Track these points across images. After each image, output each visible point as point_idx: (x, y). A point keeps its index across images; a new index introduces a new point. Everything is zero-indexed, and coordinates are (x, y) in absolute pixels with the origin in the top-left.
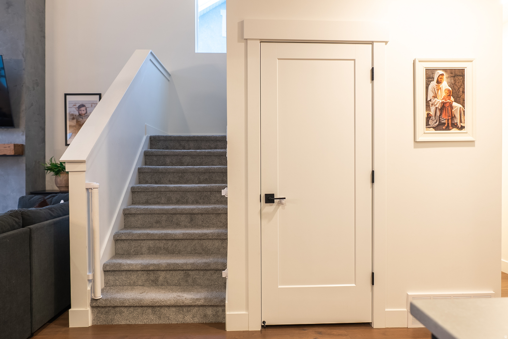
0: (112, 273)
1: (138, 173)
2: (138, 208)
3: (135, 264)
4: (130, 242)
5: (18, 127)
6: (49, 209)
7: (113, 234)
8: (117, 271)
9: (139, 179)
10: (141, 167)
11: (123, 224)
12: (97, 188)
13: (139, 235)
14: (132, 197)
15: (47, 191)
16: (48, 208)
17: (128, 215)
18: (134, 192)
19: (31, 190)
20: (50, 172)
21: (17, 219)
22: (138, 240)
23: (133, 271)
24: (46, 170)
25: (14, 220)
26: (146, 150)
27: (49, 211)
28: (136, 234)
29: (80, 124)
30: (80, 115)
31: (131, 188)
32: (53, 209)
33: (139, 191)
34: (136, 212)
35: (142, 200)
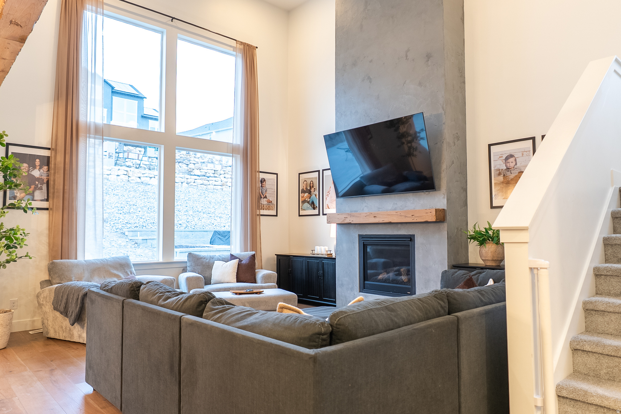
0: (571, 402)
1: (604, 246)
2: (609, 303)
3: (613, 399)
4: (599, 356)
5: (439, 189)
6: (479, 292)
7: (570, 340)
8: (579, 401)
9: (606, 255)
10: (609, 236)
11: (584, 324)
12: (546, 268)
13: (615, 348)
14: (596, 284)
15: (470, 265)
16: (477, 290)
17: (592, 312)
18: (598, 276)
19: (454, 263)
20: (474, 241)
21: (443, 303)
22: (614, 356)
23: (609, 409)
24: (469, 238)
25: (439, 303)
26: (615, 210)
27: (478, 294)
28: (610, 346)
29: (508, 179)
30: (508, 169)
31: (594, 269)
32: (484, 293)
33: (609, 274)
34: (607, 308)
35: (614, 289)
